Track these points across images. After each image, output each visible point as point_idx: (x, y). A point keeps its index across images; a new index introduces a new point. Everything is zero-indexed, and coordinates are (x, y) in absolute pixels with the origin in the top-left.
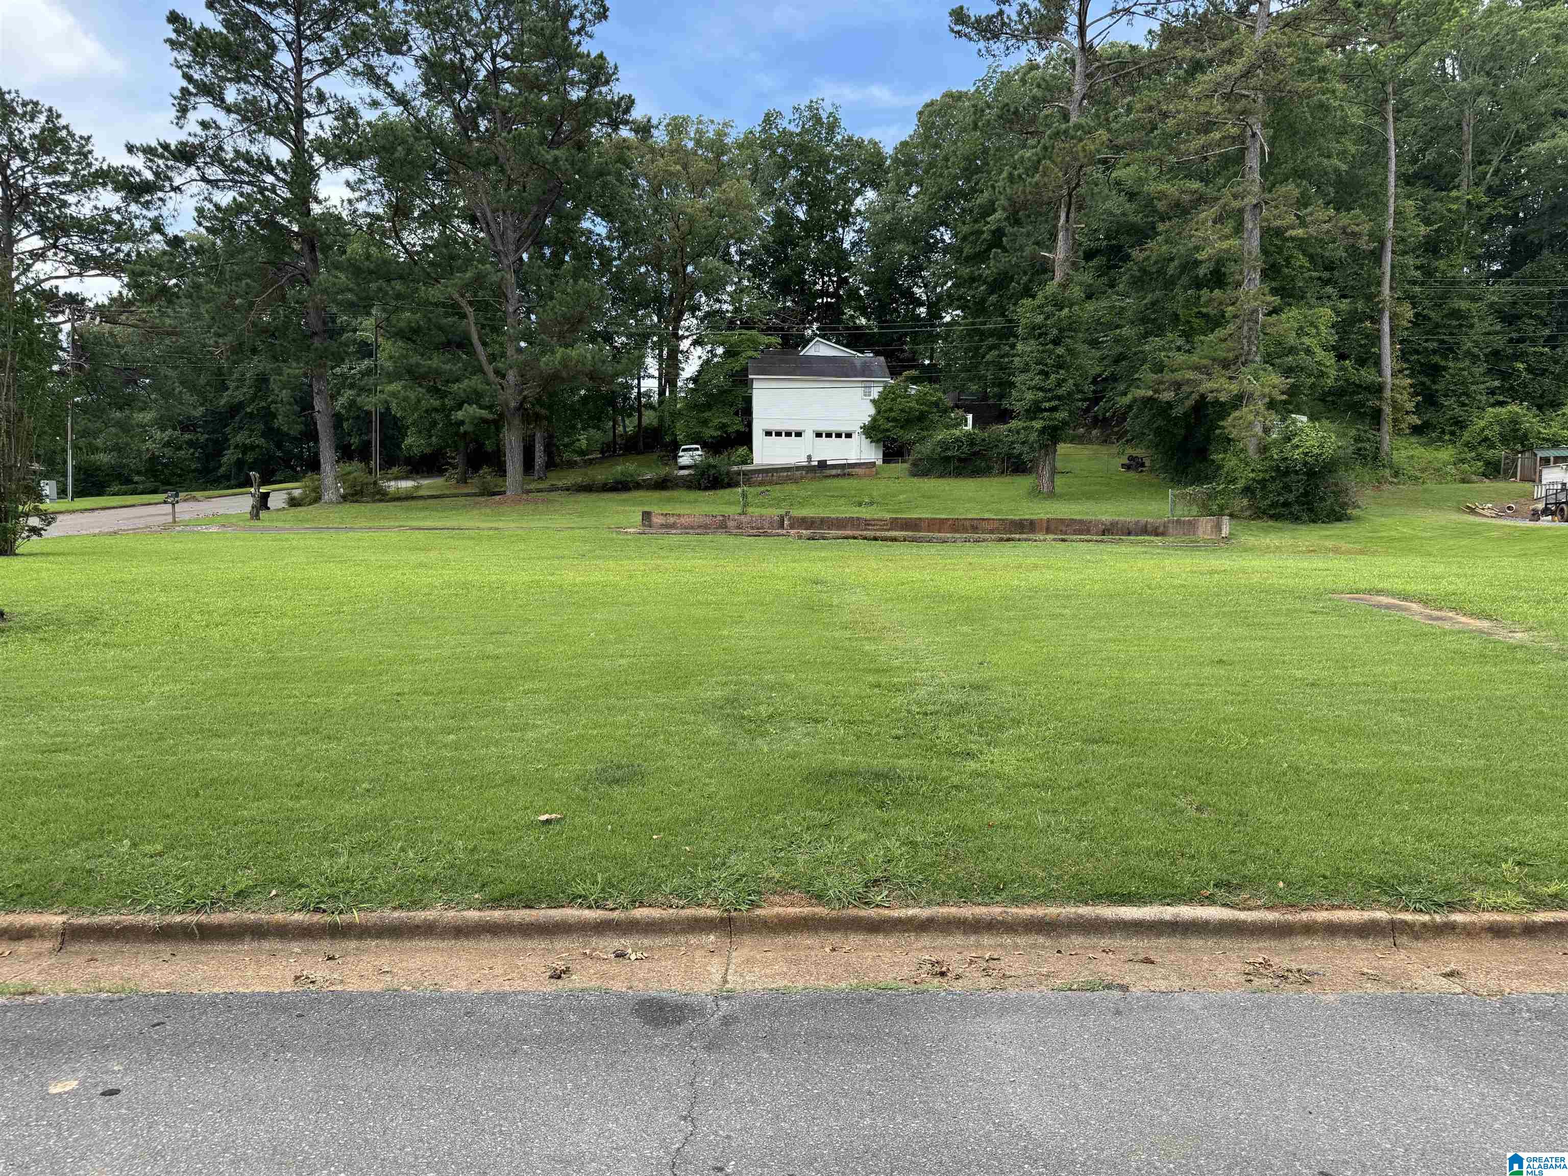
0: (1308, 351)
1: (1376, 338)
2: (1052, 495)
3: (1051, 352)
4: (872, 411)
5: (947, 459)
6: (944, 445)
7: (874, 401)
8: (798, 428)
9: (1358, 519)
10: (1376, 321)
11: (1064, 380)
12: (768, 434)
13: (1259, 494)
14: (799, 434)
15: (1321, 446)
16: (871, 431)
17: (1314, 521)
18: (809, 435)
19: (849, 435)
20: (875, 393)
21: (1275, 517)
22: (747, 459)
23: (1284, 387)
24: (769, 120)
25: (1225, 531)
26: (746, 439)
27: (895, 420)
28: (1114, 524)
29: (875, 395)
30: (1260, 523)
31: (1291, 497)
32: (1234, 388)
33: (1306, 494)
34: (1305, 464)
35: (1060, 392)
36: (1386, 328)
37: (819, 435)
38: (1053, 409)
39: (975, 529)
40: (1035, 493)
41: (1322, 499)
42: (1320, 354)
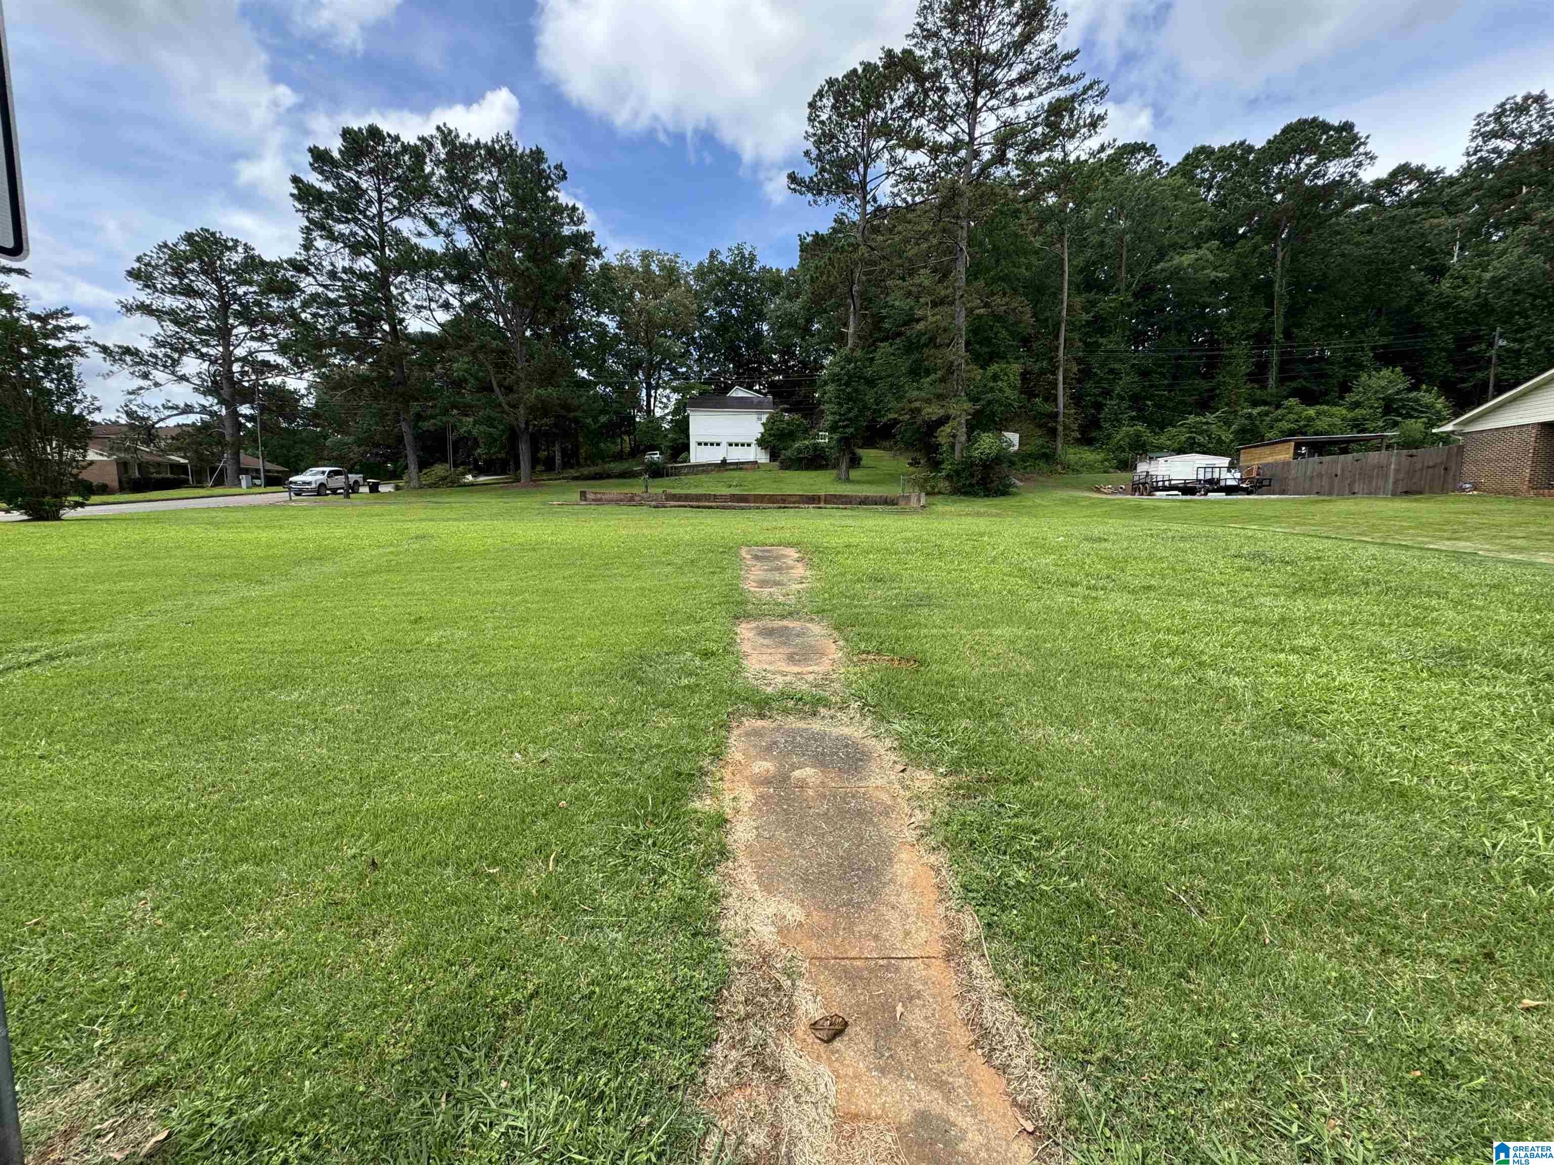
0: (1001, 390)
1: (1055, 385)
2: (848, 480)
3: (844, 390)
4: (762, 430)
5: (801, 459)
6: (799, 451)
7: (763, 424)
8: (718, 441)
9: (1014, 494)
10: (1054, 373)
11: (852, 409)
12: (700, 444)
13: (955, 479)
14: (718, 444)
15: (990, 448)
16: (762, 443)
17: (987, 496)
18: (724, 445)
19: (749, 445)
20: (764, 418)
21: (966, 494)
22: (687, 459)
23: (972, 411)
24: (713, 255)
25: (923, 502)
26: (686, 448)
27: (774, 435)
28: (867, 498)
29: (764, 420)
30: (954, 498)
31: (974, 481)
32: (941, 412)
33: (982, 479)
34: (981, 459)
35: (851, 415)
36: (1061, 378)
37: (731, 445)
38: (845, 427)
39: (784, 501)
40: (839, 479)
41: (992, 481)
42: (1008, 392)
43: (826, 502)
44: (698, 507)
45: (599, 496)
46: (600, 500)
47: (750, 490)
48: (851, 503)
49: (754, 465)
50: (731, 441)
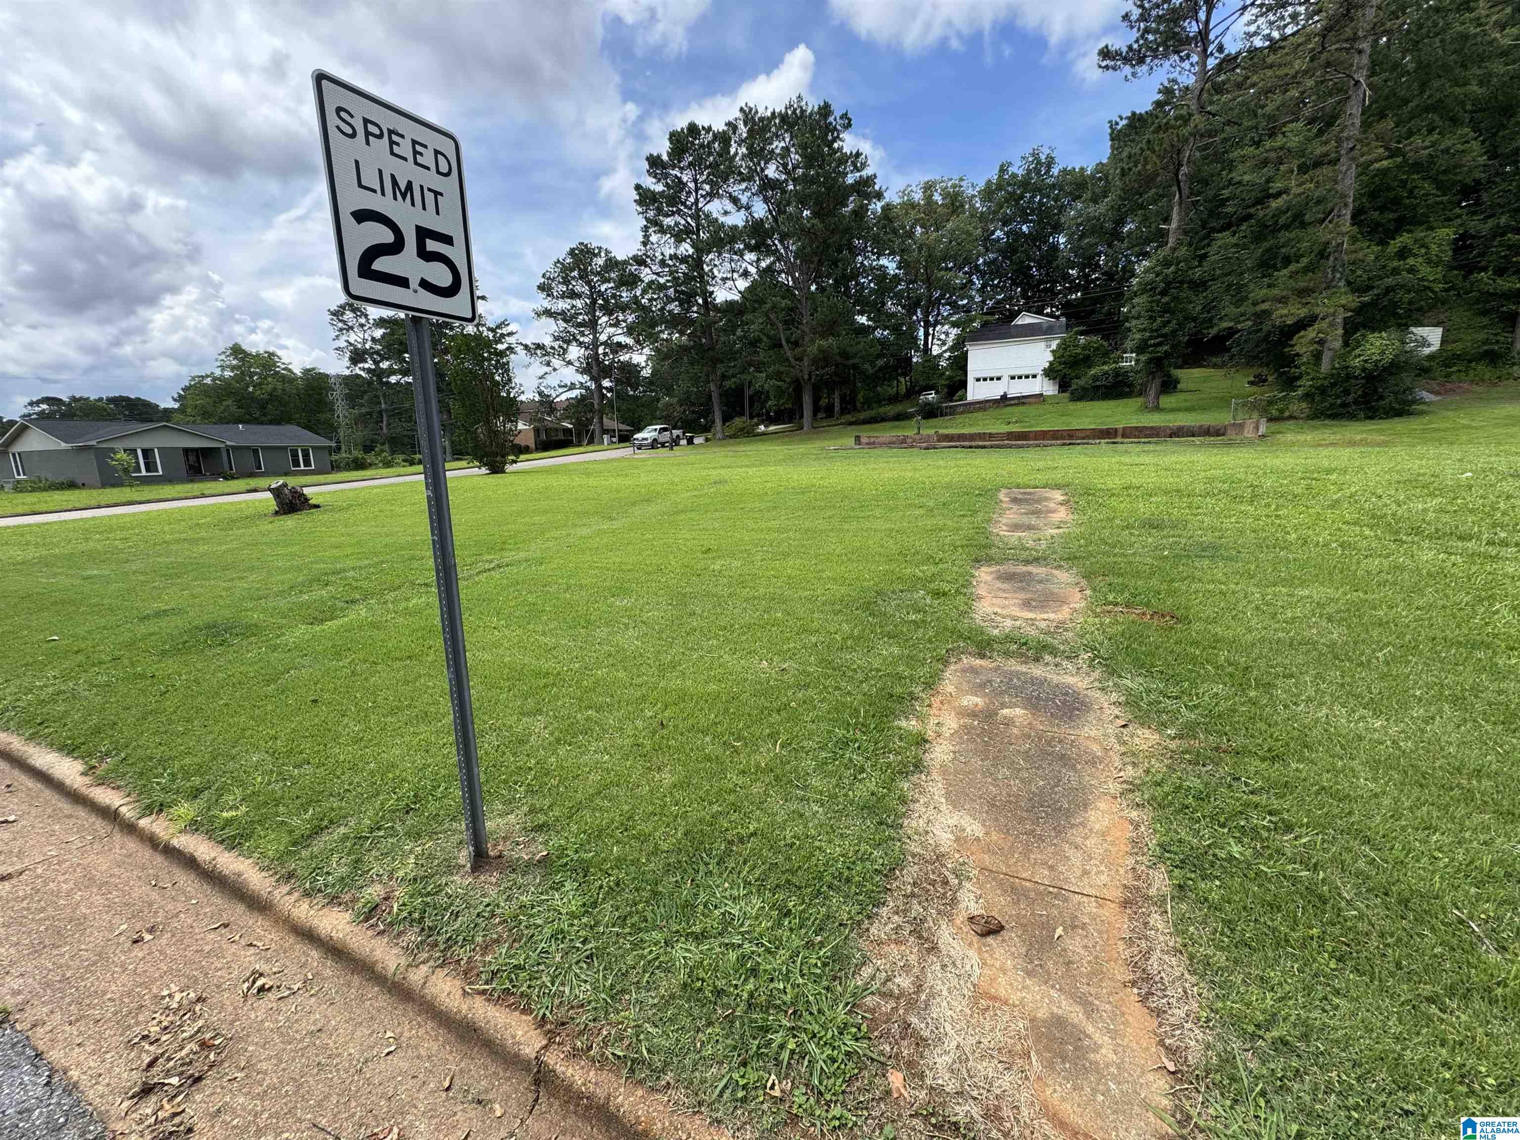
2: (1157, 409)
3: (1159, 301)
4: (1051, 359)
5: (1098, 387)
6: (1095, 378)
7: (1053, 352)
8: (998, 375)
9: (1422, 413)
11: (1169, 322)
12: (978, 380)
13: (1317, 398)
14: (999, 379)
15: (1383, 353)
16: (1050, 373)
17: (1371, 418)
18: (1005, 379)
19: (1034, 376)
20: (1054, 345)
21: (1334, 417)
22: (964, 397)
23: (1354, 305)
24: (1003, 170)
25: (1262, 430)
26: (963, 384)
27: (1065, 363)
28: (1180, 428)
29: (1054, 347)
30: (1312, 423)
31: (1350, 399)
32: (1303, 312)
33: (1365, 395)
34: (1364, 369)
35: (1166, 330)
37: (1013, 378)
38: (1156, 345)
40: (1145, 408)
41: (1382, 398)
43: (1124, 436)
44: (971, 447)
45: (872, 440)
46: (874, 443)
47: (1031, 426)
48: (1158, 436)
49: (1039, 398)
50: (1013, 373)
